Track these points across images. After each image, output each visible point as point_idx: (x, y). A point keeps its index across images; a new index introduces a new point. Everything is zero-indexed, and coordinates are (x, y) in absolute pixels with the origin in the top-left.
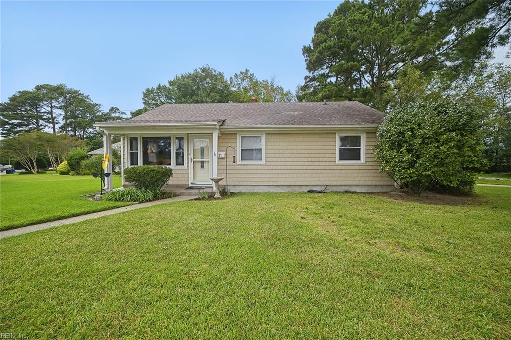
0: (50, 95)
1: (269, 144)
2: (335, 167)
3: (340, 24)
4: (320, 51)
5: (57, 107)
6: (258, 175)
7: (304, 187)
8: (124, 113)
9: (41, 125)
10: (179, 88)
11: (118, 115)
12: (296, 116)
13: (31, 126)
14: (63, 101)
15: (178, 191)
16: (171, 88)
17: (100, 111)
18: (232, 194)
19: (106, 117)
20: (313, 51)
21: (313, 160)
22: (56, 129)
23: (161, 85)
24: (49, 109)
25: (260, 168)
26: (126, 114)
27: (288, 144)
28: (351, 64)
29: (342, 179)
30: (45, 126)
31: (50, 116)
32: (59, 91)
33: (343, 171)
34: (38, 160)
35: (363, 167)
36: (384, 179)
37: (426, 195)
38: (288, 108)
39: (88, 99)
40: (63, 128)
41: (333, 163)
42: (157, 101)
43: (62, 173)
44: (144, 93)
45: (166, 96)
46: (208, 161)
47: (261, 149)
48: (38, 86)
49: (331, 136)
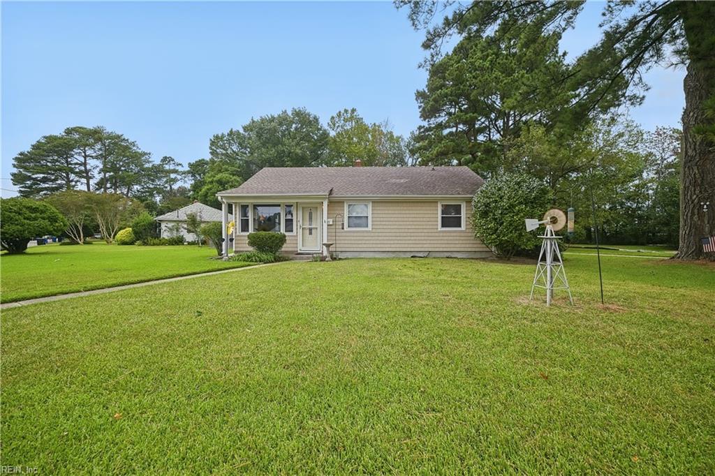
0: (84, 141)
1: (375, 212)
2: (437, 234)
3: (457, 67)
4: (435, 98)
5: (92, 157)
6: (364, 242)
7: (408, 253)
8: (180, 165)
9: (72, 181)
10: (259, 136)
11: (172, 167)
12: (401, 185)
13: (59, 182)
14: (100, 149)
15: (291, 256)
16: (246, 134)
17: (149, 162)
18: (340, 259)
19: (158, 171)
20: (428, 96)
21: (417, 227)
22: (91, 187)
23: (233, 130)
24: (83, 160)
25: (366, 234)
26: (182, 166)
28: (470, 116)
29: (444, 246)
30: (76, 182)
31: (83, 168)
32: (96, 136)
33: (445, 238)
34: (85, 227)
35: (462, 234)
36: (475, 246)
37: (514, 259)
38: (394, 175)
39: (134, 146)
40: (101, 184)
41: (435, 231)
42: (226, 150)
43: (124, 243)
44: (211, 140)
45: (240, 144)
46: (317, 228)
47: (368, 217)
48: (68, 129)
49: (433, 204)
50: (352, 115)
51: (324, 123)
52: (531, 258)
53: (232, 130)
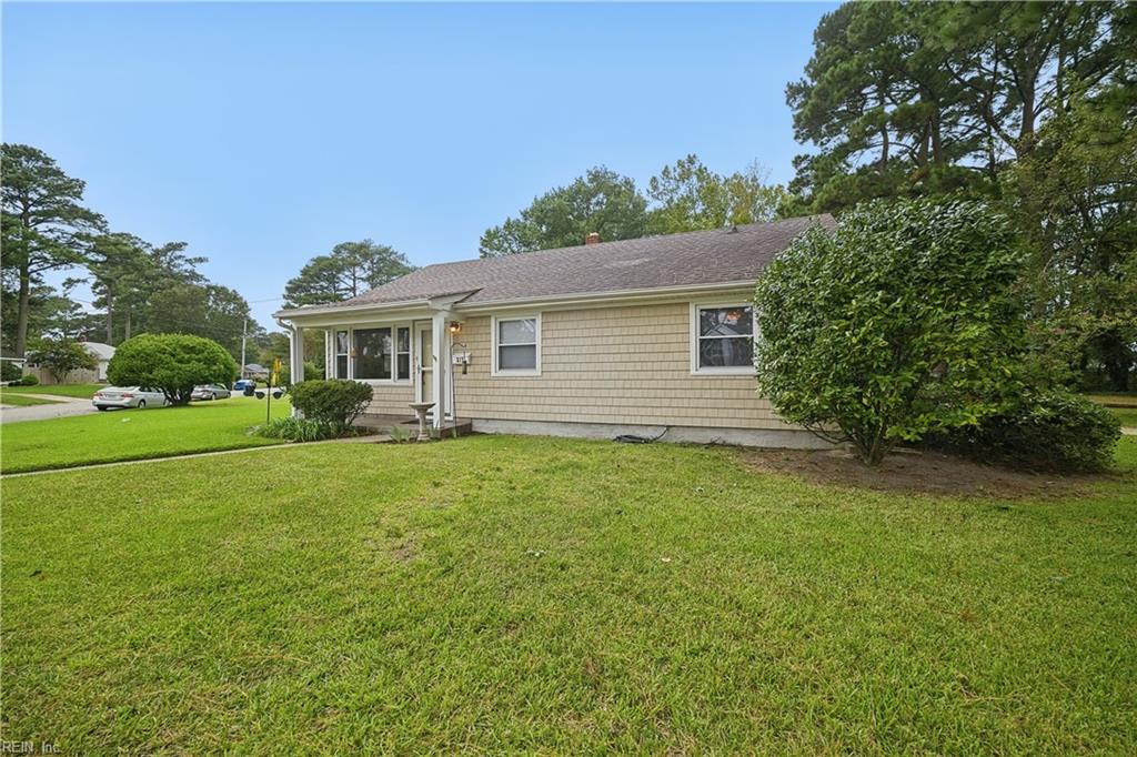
1: (548, 334)
2: (687, 385)
4: (823, 89)
5: (362, 279)
6: (527, 400)
14: (369, 269)
16: (527, 223)
23: (512, 219)
24: (351, 283)
25: (531, 384)
27: (586, 333)
32: (363, 251)
33: (707, 394)
39: (403, 260)
41: (683, 376)
44: (482, 238)
45: (520, 239)
47: (534, 346)
48: (337, 246)
49: (677, 311)
50: (688, 168)
51: (642, 188)
52: (974, 460)
53: (509, 219)
